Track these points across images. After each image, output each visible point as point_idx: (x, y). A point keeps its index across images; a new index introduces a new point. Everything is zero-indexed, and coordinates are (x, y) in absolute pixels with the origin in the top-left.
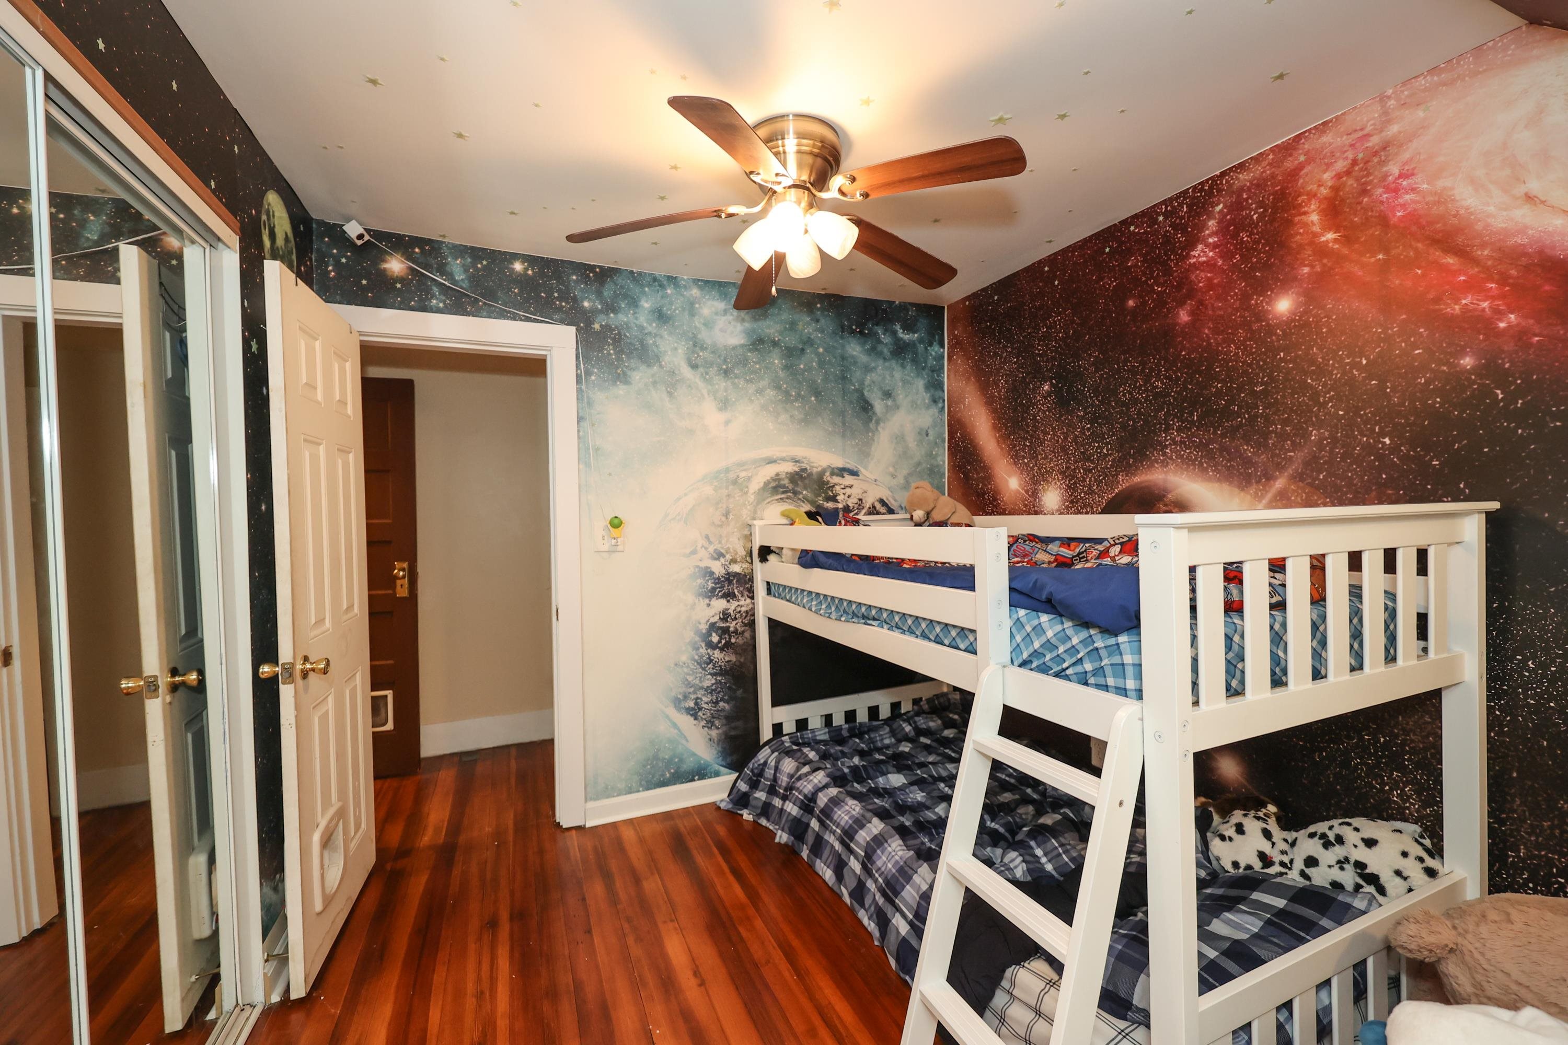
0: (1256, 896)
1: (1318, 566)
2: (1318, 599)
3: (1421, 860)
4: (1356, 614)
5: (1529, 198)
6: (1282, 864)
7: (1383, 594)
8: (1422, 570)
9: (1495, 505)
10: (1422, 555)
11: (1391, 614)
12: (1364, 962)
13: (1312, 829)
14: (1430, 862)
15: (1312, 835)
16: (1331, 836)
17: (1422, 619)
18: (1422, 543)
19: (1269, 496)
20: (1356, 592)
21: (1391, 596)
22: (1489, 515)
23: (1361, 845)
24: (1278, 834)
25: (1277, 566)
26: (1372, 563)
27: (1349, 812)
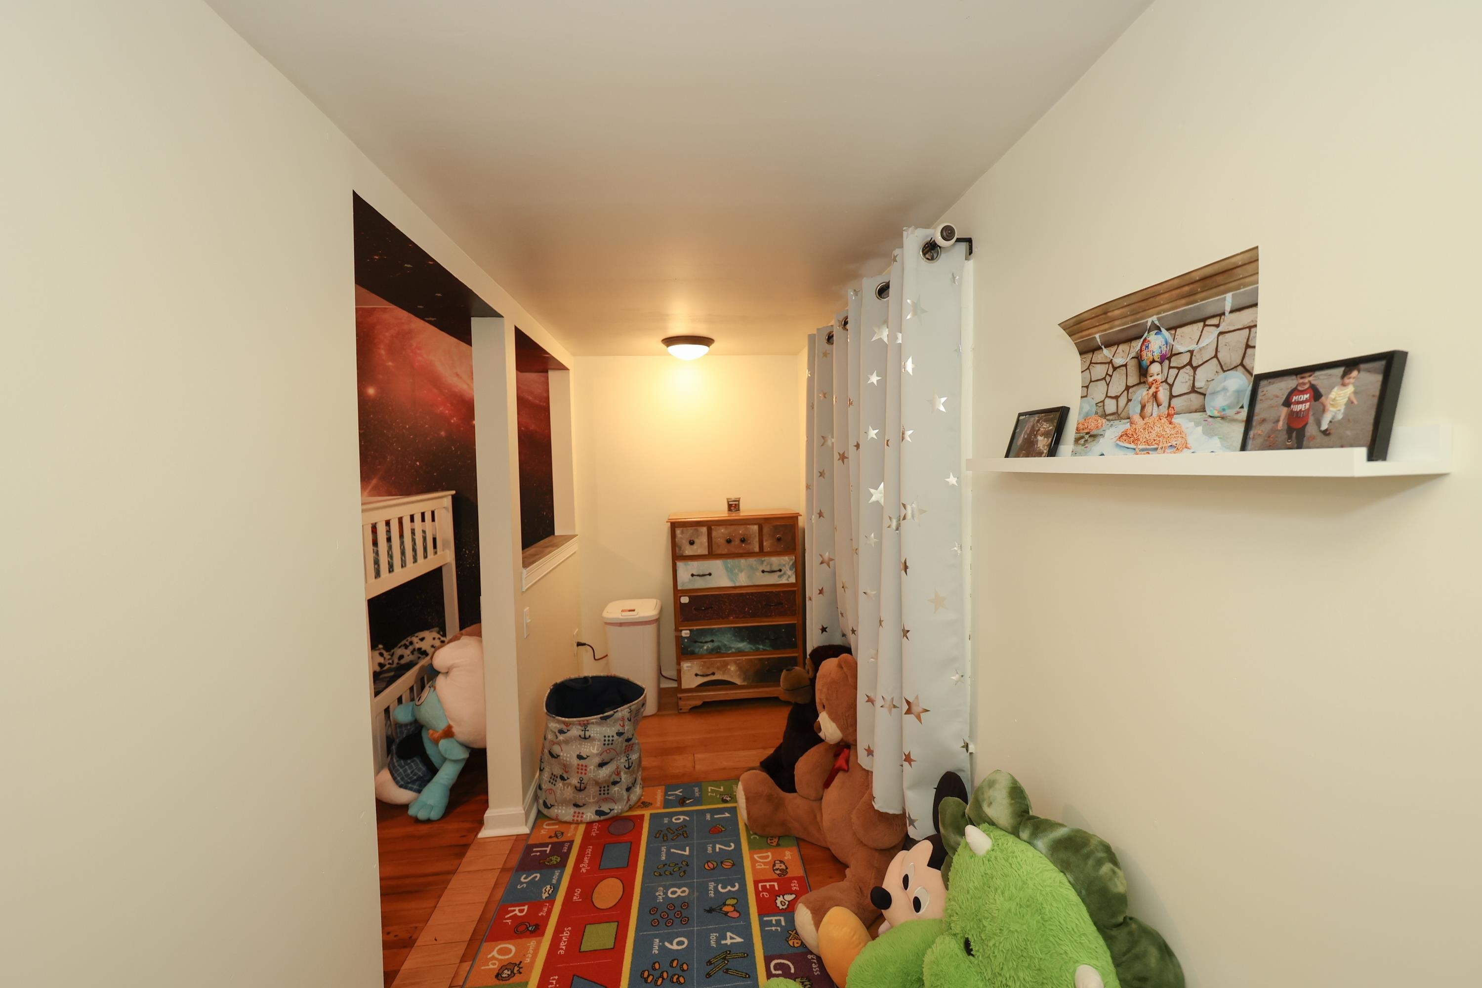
0: (381, 676)
1: (400, 520)
2: (401, 536)
3: (439, 639)
4: (414, 540)
5: (457, 375)
6: (389, 664)
7: (421, 531)
8: (433, 520)
9: (454, 492)
10: (433, 513)
11: (425, 539)
12: (423, 678)
13: (399, 645)
14: (442, 639)
15: (400, 647)
16: (408, 643)
17: (434, 540)
18: (433, 509)
19: (370, 487)
20: (413, 532)
21: (424, 532)
22: (453, 496)
23: (419, 641)
24: (386, 654)
25: (388, 523)
26: (418, 518)
27: (412, 633)
